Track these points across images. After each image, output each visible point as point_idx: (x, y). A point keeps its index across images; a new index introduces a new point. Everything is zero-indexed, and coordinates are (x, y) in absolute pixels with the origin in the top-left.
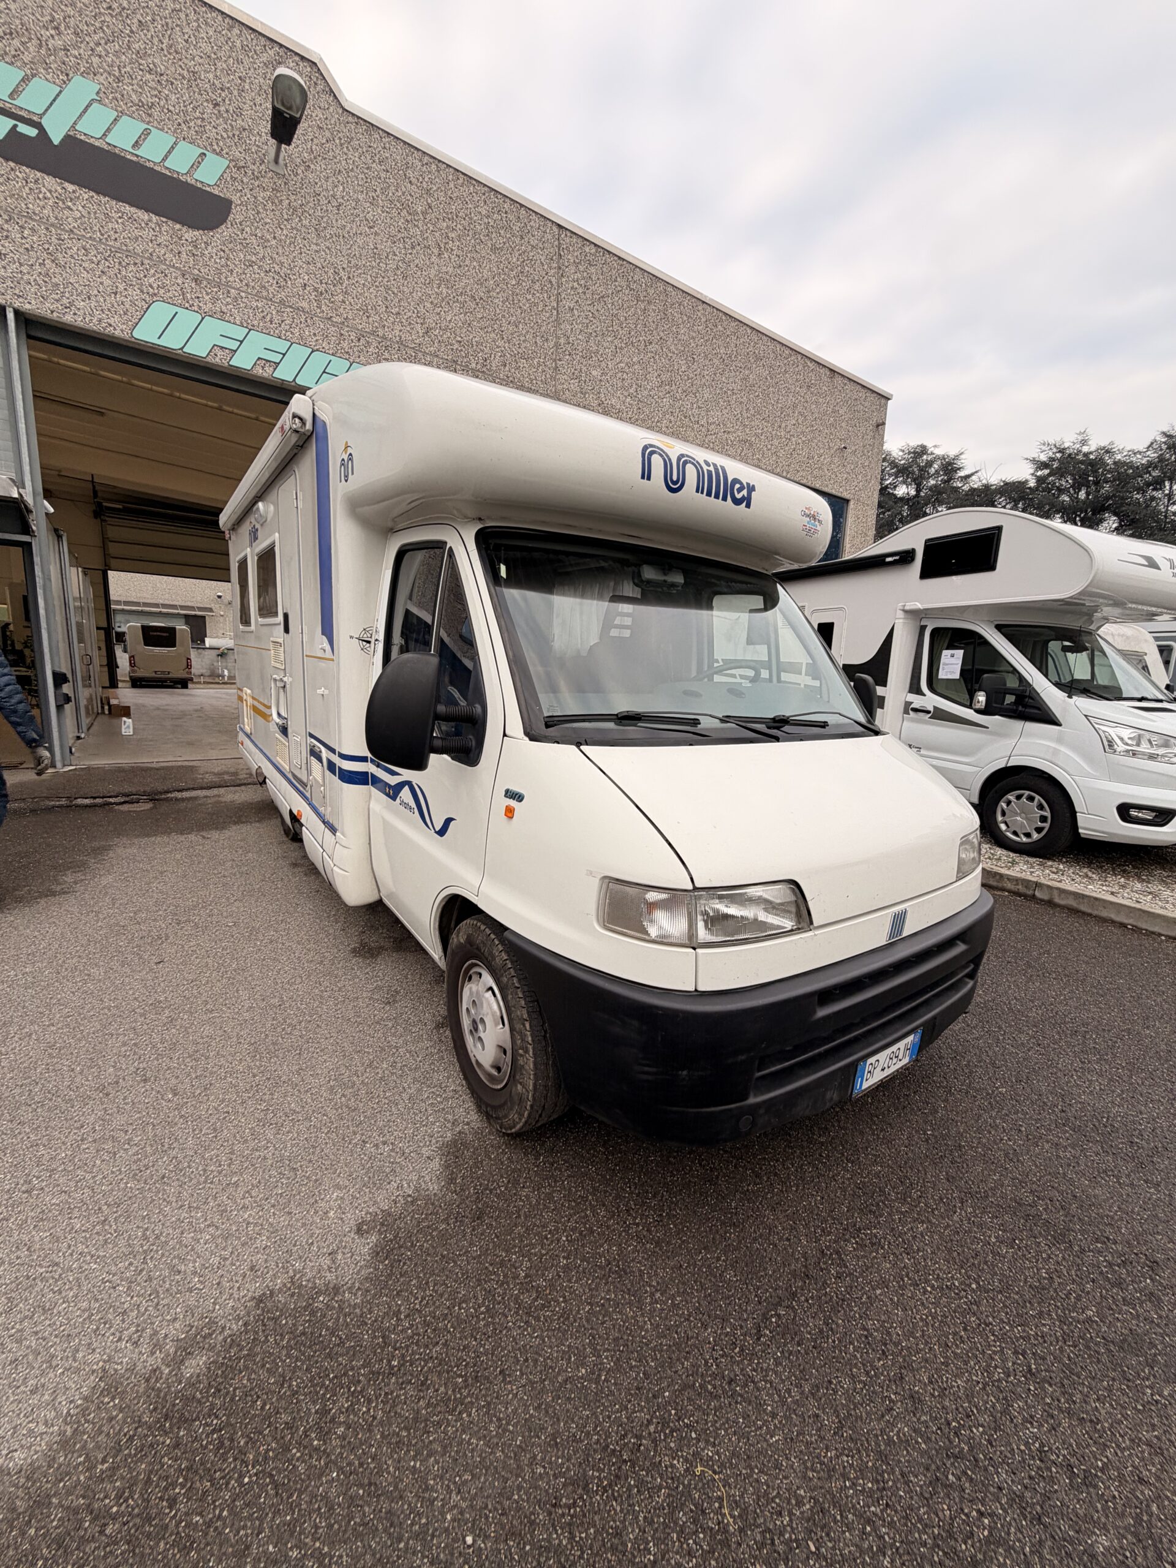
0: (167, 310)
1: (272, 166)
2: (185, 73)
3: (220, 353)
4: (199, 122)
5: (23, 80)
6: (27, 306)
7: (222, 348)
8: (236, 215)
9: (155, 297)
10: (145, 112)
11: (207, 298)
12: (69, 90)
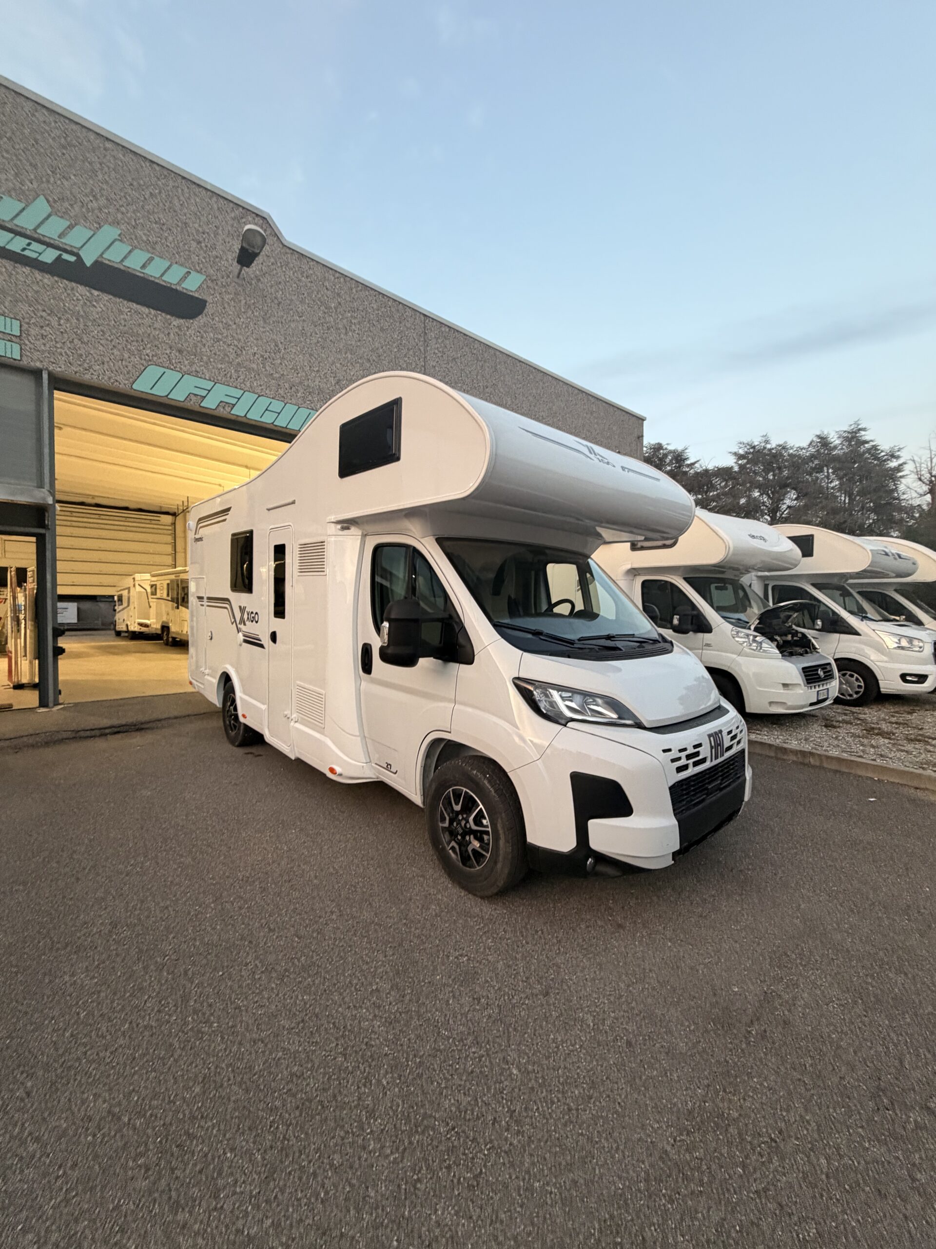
0: (158, 371)
1: (236, 280)
2: (180, 224)
3: (193, 398)
4: (187, 253)
5: (69, 227)
6: (59, 369)
7: (195, 395)
8: (209, 309)
9: (150, 362)
10: (150, 246)
11: (186, 362)
12: (100, 233)
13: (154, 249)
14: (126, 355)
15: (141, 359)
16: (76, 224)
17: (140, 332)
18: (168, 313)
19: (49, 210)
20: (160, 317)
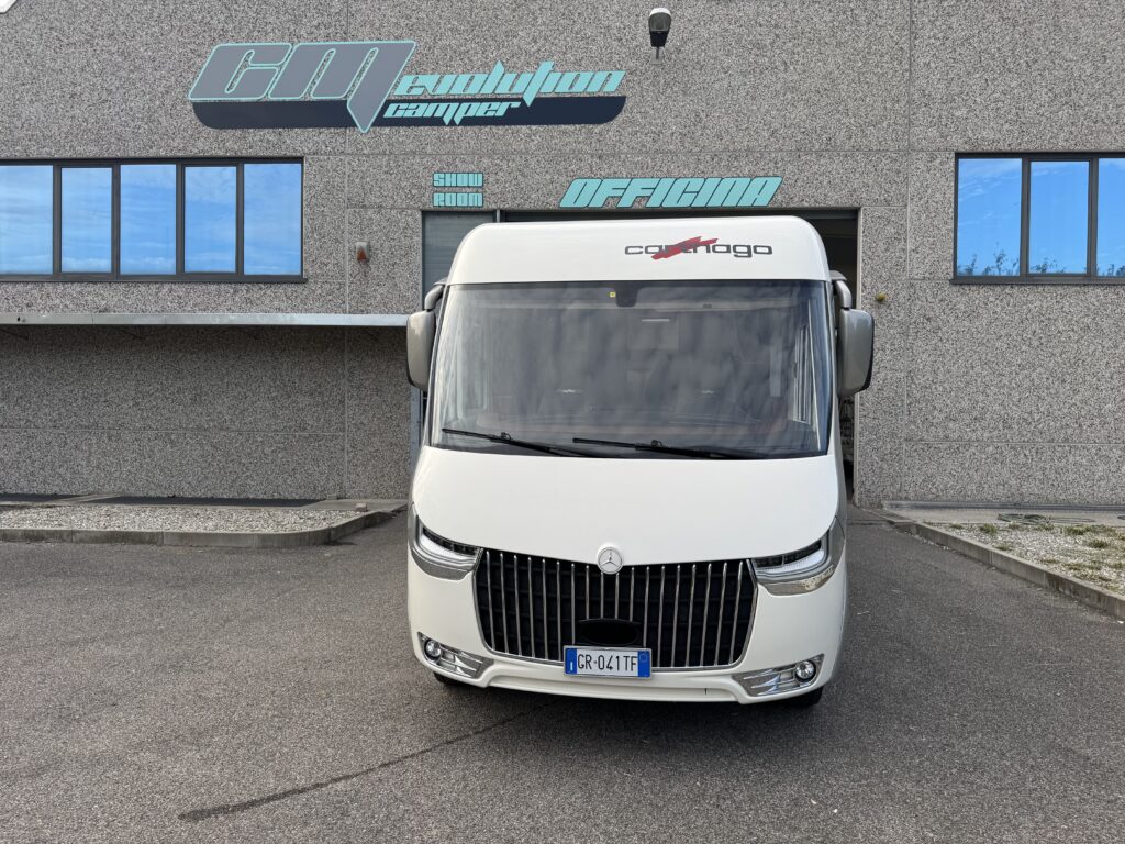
1: (656, 62)
2: (603, 30)
3: (611, 201)
4: (609, 55)
6: (507, 205)
8: (628, 104)
9: (575, 177)
10: (578, 65)
11: (606, 167)
14: (556, 177)
15: (567, 176)
17: (567, 151)
20: (584, 130)
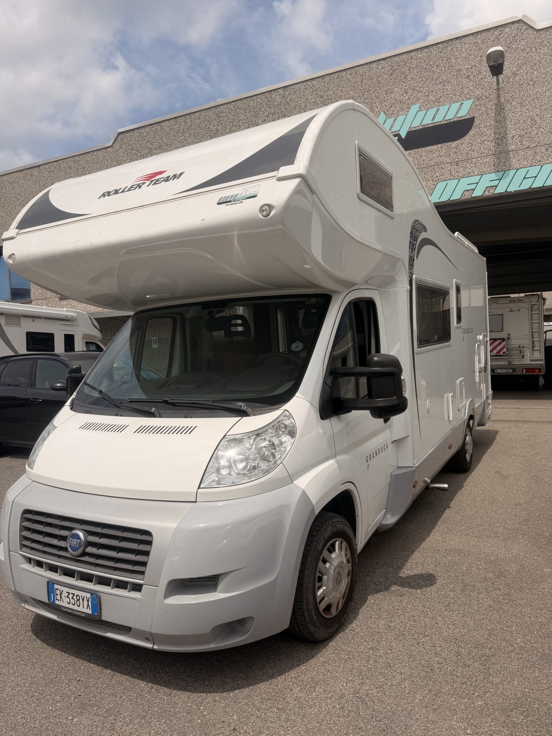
0: (443, 184)
2: (455, 73)
3: (467, 193)
4: (461, 90)
5: (394, 121)
7: (468, 190)
8: (477, 122)
9: (438, 181)
10: (438, 102)
11: (461, 169)
12: (409, 114)
13: (439, 102)
15: (433, 181)
16: (397, 117)
17: (432, 164)
18: (448, 141)
19: (385, 117)
20: (444, 147)
